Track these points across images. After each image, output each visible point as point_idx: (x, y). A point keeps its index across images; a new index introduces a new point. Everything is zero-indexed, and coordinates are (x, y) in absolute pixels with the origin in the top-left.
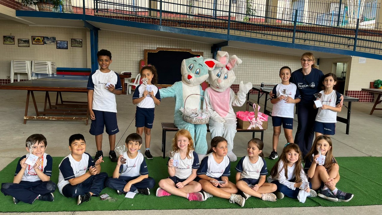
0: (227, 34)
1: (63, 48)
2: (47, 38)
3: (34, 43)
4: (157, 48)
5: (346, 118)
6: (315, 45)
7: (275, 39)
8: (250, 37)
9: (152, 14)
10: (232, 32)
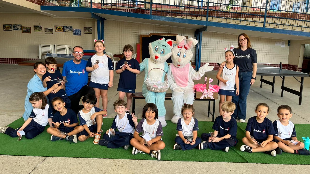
0: (206, 21)
1: (78, 35)
2: (66, 27)
3: (56, 31)
4: (150, 33)
5: (299, 91)
6: (284, 29)
7: (247, 24)
8: (226, 23)
9: (147, 6)
10: (210, 19)
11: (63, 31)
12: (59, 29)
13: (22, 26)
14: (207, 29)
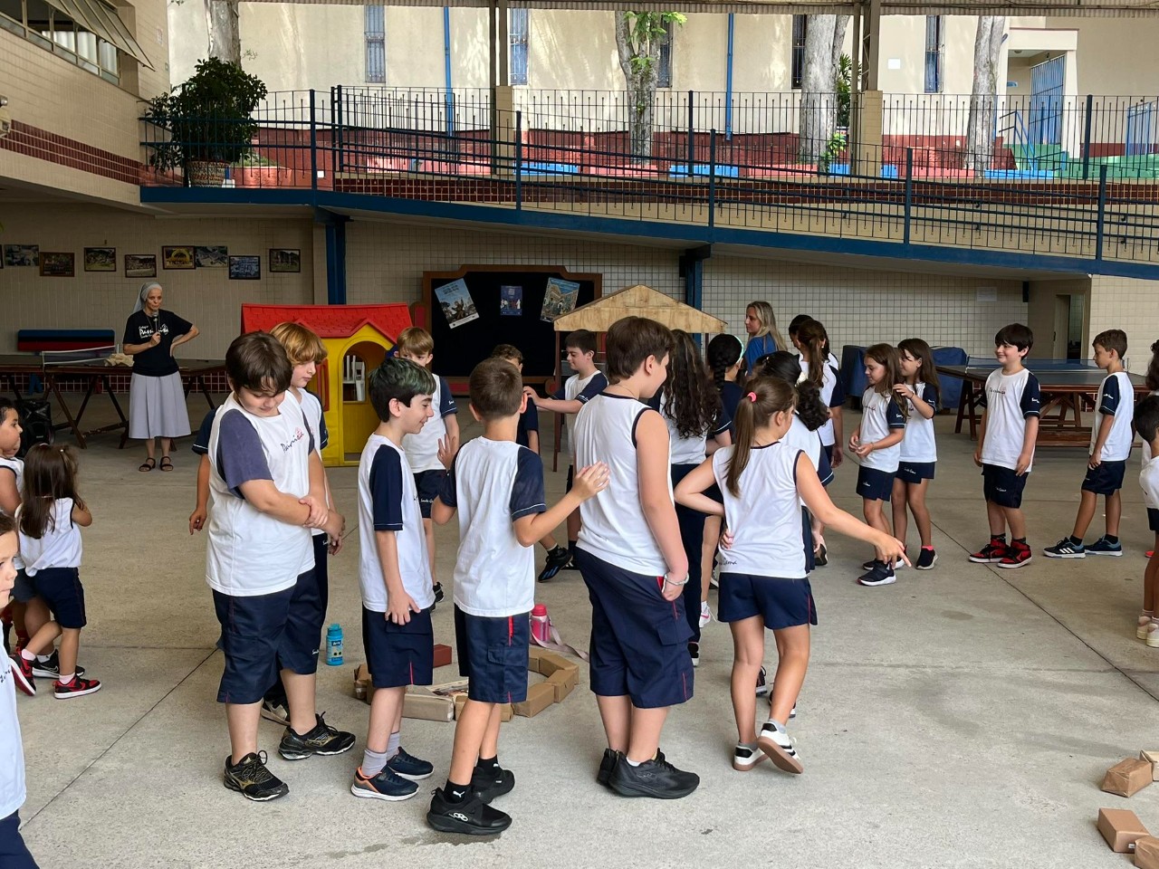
0: (707, 225)
1: (247, 277)
2: (204, 249)
3: (168, 264)
11: (191, 264)
12: (180, 259)
13: (40, 251)
14: (712, 252)
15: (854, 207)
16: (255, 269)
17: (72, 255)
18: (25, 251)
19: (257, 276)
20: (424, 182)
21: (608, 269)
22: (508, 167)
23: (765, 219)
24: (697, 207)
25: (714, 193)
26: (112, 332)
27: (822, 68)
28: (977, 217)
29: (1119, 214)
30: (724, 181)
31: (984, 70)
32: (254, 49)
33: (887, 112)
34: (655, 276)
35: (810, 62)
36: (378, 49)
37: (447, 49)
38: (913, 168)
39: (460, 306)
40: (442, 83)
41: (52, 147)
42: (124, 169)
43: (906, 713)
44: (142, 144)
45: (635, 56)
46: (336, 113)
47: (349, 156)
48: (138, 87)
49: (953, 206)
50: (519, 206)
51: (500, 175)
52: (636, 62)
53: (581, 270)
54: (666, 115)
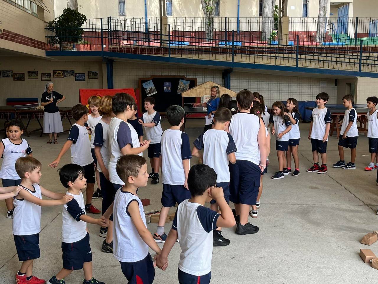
0: (231, 61)
1: (81, 80)
2: (67, 71)
3: (55, 76)
6: (319, 68)
8: (254, 63)
11: (63, 76)
12: (59, 75)
13: (13, 72)
14: (233, 71)
15: (280, 55)
16: (83, 77)
17: (24, 74)
18: (8, 73)
19: (84, 80)
20: (138, 48)
21: (199, 77)
22: (166, 43)
23: (251, 60)
24: (228, 56)
25: (234, 51)
26: (37, 99)
27: (269, 9)
28: (320, 58)
29: (367, 56)
30: (237, 47)
31: (322, 9)
32: (82, 5)
33: (290, 23)
34: (214, 79)
35: (265, 7)
36: (123, 5)
37: (145, 4)
38: (299, 42)
39: (151, 89)
40: (144, 16)
41: (16, 38)
42: (40, 45)
43: (297, 219)
44: (46, 37)
45: (207, 6)
46: (109, 26)
47: (114, 40)
48: (44, 18)
49: (312, 54)
50: (170, 56)
51: (163, 46)
52: (208, 8)
53: (190, 77)
54: (218, 25)
